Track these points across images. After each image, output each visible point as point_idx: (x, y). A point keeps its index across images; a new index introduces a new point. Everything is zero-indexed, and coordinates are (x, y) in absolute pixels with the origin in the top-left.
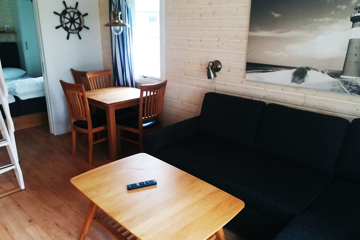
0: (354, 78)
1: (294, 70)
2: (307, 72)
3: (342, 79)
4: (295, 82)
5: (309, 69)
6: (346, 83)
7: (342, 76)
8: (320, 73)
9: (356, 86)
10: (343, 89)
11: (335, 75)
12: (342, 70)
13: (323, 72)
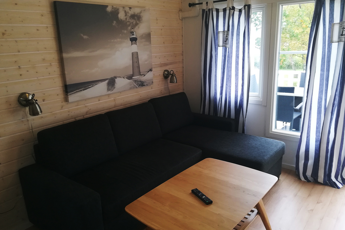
0: (138, 77)
1: (107, 81)
2: (115, 80)
3: (133, 79)
4: (109, 90)
5: (116, 77)
6: (135, 81)
7: (133, 78)
8: (123, 79)
9: (140, 81)
10: (135, 86)
11: (130, 78)
12: (132, 73)
13: (124, 78)
